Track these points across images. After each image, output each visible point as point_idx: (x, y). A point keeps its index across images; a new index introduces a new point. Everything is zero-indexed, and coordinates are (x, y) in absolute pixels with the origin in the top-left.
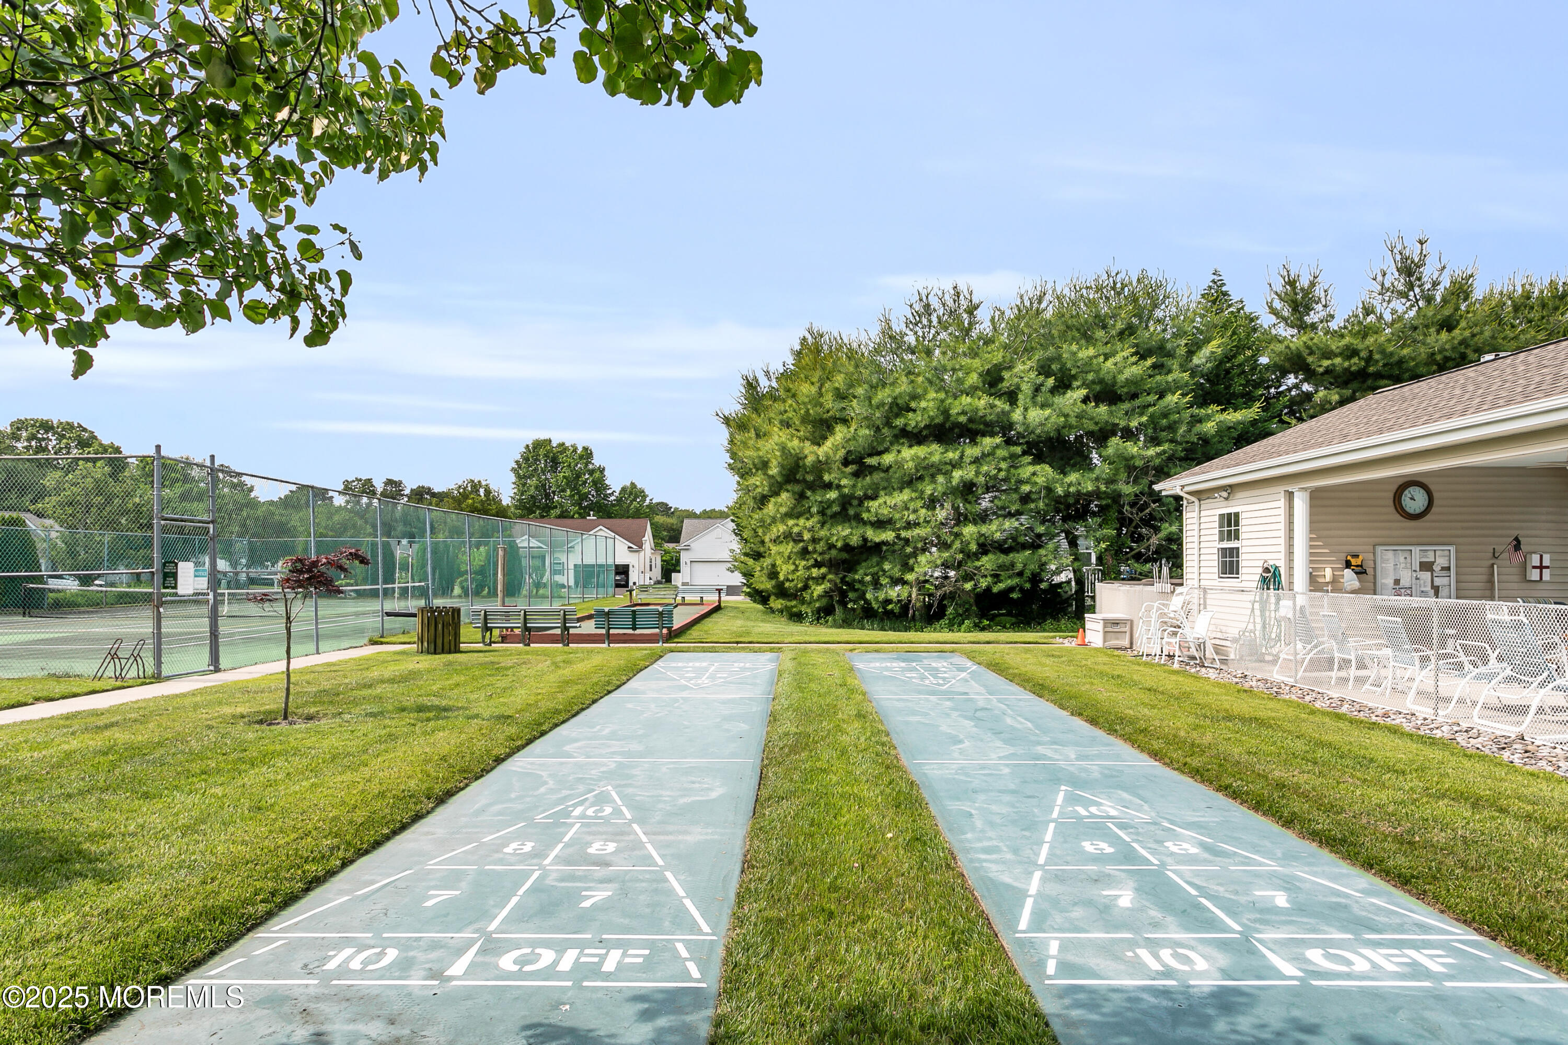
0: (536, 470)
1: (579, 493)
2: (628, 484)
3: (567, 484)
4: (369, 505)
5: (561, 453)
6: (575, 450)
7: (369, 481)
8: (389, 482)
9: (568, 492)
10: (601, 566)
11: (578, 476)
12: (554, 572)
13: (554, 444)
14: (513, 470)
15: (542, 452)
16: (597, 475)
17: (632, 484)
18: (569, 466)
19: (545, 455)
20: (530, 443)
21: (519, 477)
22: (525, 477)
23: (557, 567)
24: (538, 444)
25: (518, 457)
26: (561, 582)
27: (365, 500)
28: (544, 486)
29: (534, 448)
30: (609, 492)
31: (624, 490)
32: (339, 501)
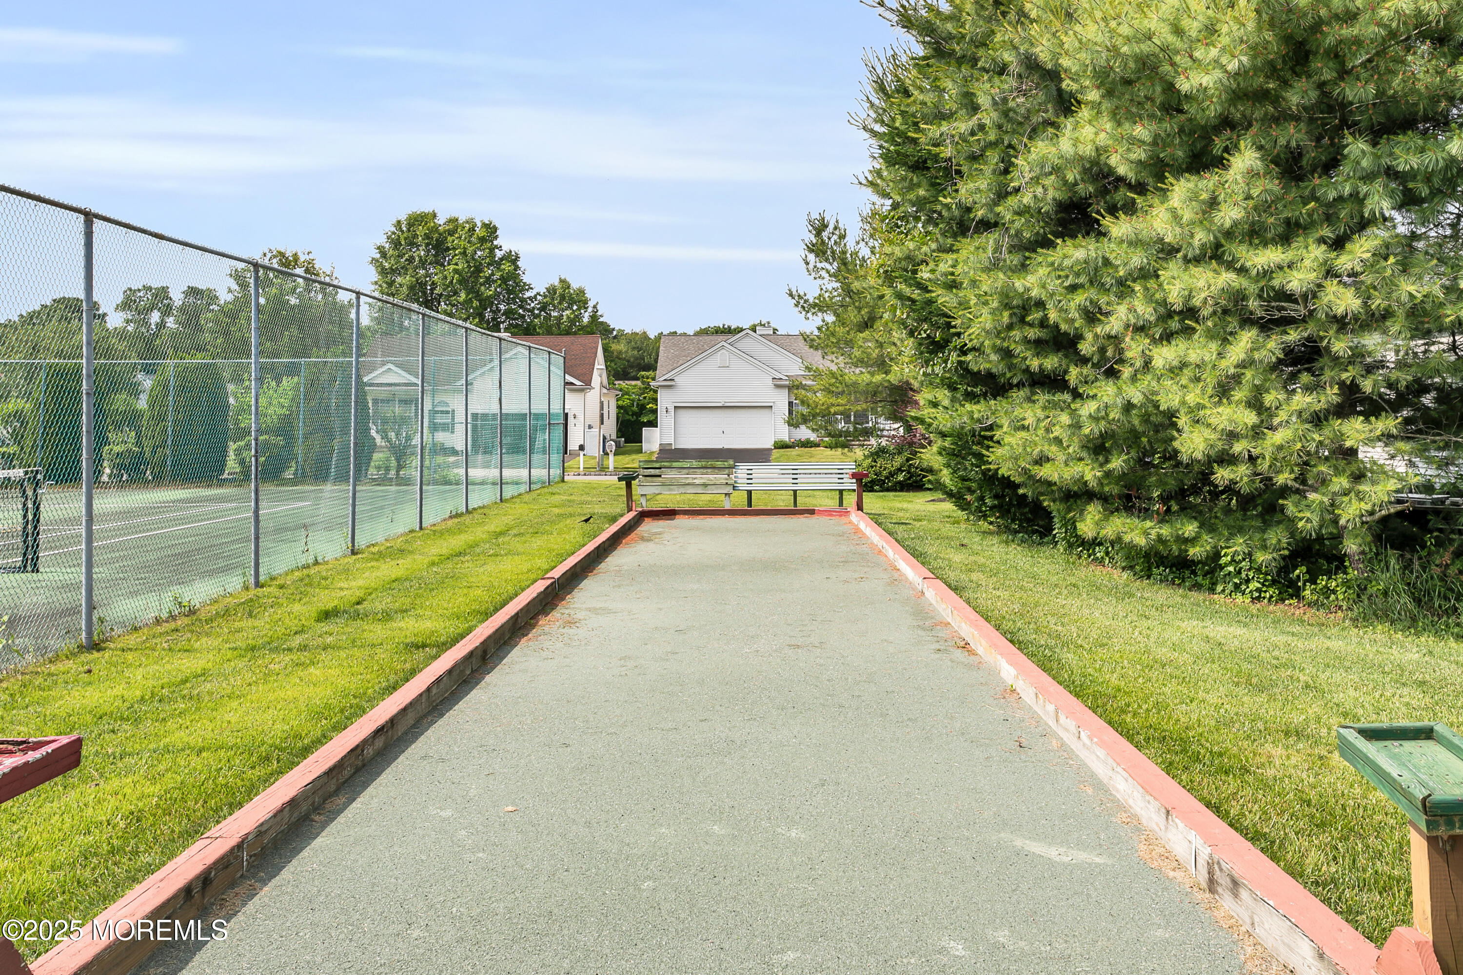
0: (411, 260)
1: (478, 295)
2: (557, 283)
3: (460, 282)
4: (161, 325)
5: (451, 233)
6: (472, 230)
7: (164, 290)
8: (193, 291)
9: (463, 296)
10: (538, 416)
11: (478, 270)
12: (435, 428)
13: (441, 220)
14: (374, 261)
15: (421, 231)
16: (507, 267)
17: (562, 281)
18: (464, 253)
19: (427, 236)
20: (403, 217)
21: (383, 272)
22: (393, 271)
23: (440, 420)
24: (416, 220)
25: (382, 241)
26: (448, 444)
27: (155, 317)
28: (423, 285)
29: (410, 225)
30: (528, 294)
31: (552, 291)
32: (115, 320)
